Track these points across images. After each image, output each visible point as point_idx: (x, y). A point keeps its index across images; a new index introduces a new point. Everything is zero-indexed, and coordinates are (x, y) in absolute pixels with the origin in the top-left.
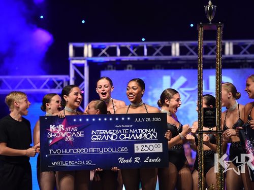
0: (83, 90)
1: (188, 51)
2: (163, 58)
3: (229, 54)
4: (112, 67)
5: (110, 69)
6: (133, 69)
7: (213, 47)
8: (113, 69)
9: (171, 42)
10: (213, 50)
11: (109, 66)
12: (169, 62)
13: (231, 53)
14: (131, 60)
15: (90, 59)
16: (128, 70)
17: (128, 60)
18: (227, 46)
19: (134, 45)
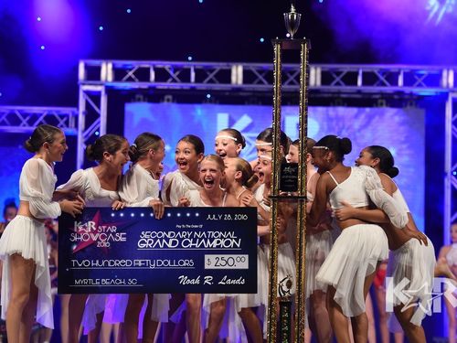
0: (98, 130)
1: (256, 77)
2: (218, 86)
3: (315, 84)
4: (141, 97)
5: (139, 100)
6: (173, 101)
7: (292, 73)
8: (144, 101)
9: (230, 64)
10: (292, 78)
11: (137, 96)
12: (227, 94)
13: (319, 83)
14: (171, 88)
15: (110, 84)
16: (165, 103)
17: (166, 87)
18: (313, 72)
19: (176, 66)
